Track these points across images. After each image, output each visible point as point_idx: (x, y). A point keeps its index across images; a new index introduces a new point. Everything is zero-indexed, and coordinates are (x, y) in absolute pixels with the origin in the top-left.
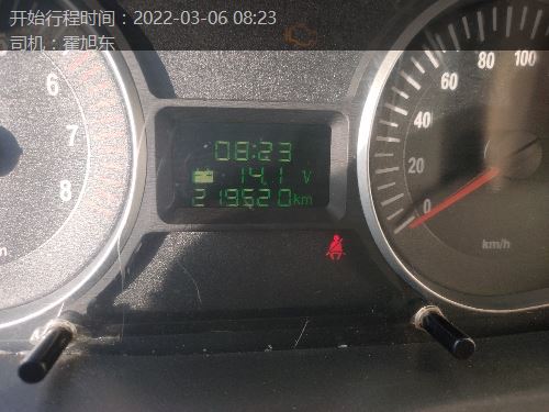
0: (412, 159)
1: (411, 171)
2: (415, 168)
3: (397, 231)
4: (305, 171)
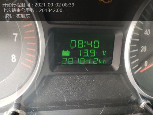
0: (143, 47)
1: (142, 51)
2: (143, 50)
3: (135, 73)
4: (103, 52)
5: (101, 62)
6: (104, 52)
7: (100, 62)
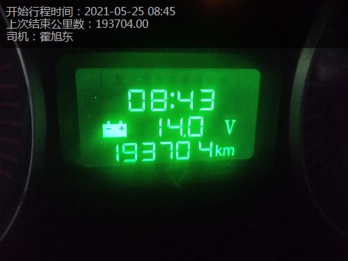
4: (227, 122)
5: (222, 151)
6: (230, 123)
7: (218, 151)
